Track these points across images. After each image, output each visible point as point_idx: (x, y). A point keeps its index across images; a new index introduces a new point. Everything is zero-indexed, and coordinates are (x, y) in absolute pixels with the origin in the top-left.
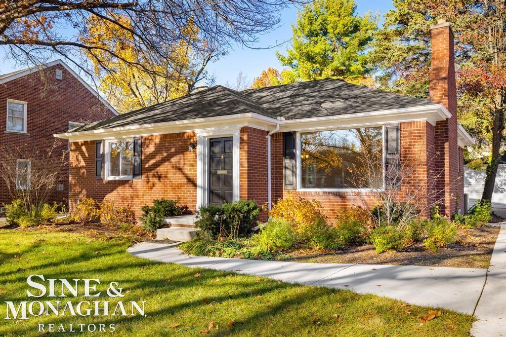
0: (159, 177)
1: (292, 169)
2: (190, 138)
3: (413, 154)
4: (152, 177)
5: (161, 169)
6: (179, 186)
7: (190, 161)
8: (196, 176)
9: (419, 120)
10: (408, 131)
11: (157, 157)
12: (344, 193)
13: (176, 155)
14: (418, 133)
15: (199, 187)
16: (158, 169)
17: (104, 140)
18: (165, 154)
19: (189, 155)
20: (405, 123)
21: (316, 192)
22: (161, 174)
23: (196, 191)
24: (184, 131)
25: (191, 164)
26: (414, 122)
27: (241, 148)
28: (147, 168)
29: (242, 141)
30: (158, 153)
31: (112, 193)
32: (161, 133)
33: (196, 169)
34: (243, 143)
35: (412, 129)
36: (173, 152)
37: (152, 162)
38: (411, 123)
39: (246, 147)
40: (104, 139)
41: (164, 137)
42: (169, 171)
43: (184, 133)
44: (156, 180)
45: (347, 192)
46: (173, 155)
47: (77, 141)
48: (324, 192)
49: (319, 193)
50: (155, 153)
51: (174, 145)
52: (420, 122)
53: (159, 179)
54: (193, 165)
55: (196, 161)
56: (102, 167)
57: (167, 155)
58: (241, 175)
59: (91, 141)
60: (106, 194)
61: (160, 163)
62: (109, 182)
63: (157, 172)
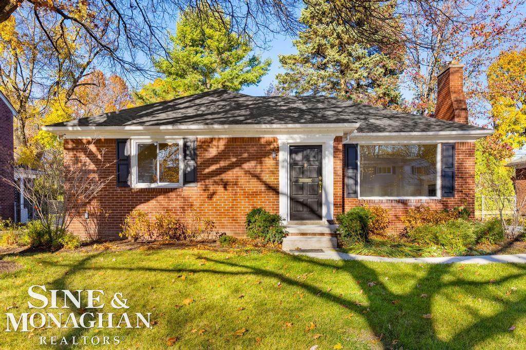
0: (225, 185)
1: (354, 178)
2: (269, 143)
3: (465, 168)
4: (213, 185)
5: (229, 176)
6: (255, 194)
7: (269, 168)
8: (278, 184)
9: (469, 141)
10: (461, 149)
11: (221, 162)
12: (406, 200)
13: (249, 161)
14: (469, 152)
15: (283, 194)
16: (223, 175)
17: (131, 139)
18: (234, 160)
19: (269, 162)
20: (458, 143)
21: (380, 200)
22: (228, 182)
23: (278, 200)
24: (261, 136)
25: (271, 171)
26: (466, 143)
27: (334, 157)
28: (205, 174)
29: (336, 150)
30: (222, 158)
31: (147, 204)
32: (227, 136)
33: (278, 176)
34: (337, 152)
35: (464, 148)
36: (246, 158)
37: (213, 168)
38: (463, 143)
39: (341, 156)
40: (132, 137)
41: (232, 141)
42: (239, 178)
43: (259, 138)
44: (220, 189)
45: (409, 200)
46: (244, 161)
47: (80, 138)
48: (387, 200)
49: (382, 200)
50: (217, 158)
51: (246, 150)
52: (470, 143)
53: (225, 188)
54: (275, 172)
55: (278, 168)
56: (128, 172)
57: (236, 161)
58: (334, 184)
59: (105, 139)
60: (137, 205)
61: (226, 169)
62: (142, 191)
63: (222, 179)
